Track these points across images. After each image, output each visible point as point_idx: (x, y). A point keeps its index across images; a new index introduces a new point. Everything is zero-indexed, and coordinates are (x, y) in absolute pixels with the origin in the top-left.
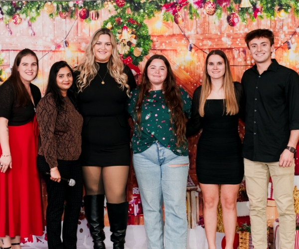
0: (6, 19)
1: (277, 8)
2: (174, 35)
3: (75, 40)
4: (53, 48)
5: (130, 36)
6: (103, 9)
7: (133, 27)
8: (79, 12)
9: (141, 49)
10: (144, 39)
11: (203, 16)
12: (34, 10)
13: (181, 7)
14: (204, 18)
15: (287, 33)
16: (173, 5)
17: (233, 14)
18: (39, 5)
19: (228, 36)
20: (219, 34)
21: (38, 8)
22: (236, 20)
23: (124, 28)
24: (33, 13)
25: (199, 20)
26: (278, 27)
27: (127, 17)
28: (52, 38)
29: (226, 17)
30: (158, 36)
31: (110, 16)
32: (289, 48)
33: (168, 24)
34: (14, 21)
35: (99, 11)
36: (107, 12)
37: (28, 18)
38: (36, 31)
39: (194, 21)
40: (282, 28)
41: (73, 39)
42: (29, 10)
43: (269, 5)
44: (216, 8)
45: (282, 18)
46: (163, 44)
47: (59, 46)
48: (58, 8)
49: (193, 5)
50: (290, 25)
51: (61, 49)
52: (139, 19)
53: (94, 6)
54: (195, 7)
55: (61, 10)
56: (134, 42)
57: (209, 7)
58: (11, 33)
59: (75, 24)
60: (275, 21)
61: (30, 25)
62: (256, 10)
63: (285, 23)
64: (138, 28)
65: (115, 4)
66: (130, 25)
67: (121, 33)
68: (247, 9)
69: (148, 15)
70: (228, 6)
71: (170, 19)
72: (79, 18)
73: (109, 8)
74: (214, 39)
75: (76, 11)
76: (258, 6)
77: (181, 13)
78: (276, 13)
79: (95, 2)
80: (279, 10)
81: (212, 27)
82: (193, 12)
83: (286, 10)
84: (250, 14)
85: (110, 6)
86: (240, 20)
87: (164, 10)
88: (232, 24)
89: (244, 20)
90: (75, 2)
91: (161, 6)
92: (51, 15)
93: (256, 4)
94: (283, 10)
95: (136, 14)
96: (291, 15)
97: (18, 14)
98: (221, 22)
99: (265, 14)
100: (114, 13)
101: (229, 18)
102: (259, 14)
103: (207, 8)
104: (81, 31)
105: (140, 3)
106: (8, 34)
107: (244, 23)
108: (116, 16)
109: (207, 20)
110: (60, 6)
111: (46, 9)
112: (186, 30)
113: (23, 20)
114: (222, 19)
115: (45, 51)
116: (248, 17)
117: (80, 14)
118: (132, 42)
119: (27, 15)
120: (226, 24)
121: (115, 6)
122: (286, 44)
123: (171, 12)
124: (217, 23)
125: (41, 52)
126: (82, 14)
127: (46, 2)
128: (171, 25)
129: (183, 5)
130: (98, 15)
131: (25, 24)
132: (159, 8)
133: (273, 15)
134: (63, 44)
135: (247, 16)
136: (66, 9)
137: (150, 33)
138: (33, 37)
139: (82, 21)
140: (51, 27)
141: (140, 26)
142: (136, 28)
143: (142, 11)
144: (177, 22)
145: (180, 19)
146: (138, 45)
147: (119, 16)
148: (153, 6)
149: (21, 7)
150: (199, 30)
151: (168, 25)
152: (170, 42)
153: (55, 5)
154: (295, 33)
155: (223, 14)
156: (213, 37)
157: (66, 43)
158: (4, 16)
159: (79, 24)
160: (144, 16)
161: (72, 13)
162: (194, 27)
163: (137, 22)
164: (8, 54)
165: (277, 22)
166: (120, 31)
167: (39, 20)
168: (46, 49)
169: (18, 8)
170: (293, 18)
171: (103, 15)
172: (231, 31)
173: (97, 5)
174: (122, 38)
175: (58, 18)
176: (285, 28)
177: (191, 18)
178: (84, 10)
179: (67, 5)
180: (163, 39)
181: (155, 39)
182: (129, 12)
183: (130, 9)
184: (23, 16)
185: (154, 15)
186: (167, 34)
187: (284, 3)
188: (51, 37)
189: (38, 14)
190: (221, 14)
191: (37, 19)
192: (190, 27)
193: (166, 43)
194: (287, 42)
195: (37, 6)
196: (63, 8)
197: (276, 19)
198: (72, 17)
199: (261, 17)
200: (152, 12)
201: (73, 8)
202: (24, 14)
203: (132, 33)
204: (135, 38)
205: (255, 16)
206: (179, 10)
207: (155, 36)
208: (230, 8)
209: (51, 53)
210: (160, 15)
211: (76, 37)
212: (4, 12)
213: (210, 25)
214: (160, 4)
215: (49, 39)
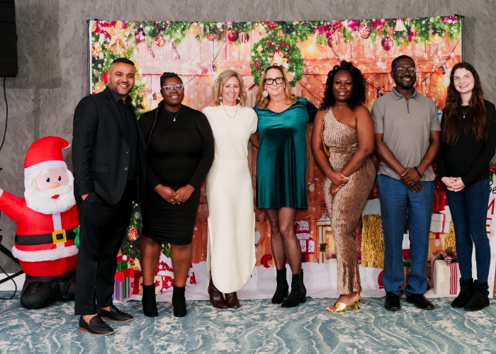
0: (147, 40)
1: (431, 31)
2: (327, 59)
3: (223, 64)
4: (200, 72)
5: (282, 60)
6: (253, 31)
7: (285, 50)
8: (227, 34)
9: (293, 74)
10: (297, 63)
11: (357, 39)
12: (179, 31)
13: (334, 30)
14: (359, 41)
15: (441, 57)
16: (327, 28)
17: (388, 38)
18: (185, 26)
19: (383, 60)
20: (374, 58)
21: (184, 29)
22: (390, 44)
23: (275, 51)
24: (178, 34)
25: (354, 43)
26: (432, 52)
27: (279, 39)
28: (199, 62)
29: (381, 40)
30: (312, 60)
31: (261, 38)
32: (444, 73)
33: (322, 47)
34: (157, 42)
35: (249, 32)
36: (258, 34)
37: (173, 40)
38: (181, 54)
39: (348, 45)
40: (436, 52)
41: (221, 63)
42: (173, 31)
43: (424, 29)
44: (370, 32)
45: (436, 43)
46: (317, 69)
47: (206, 71)
48: (205, 30)
49: (347, 27)
50: (445, 49)
51: (209, 73)
52: (291, 42)
53: (243, 27)
54: (349, 30)
55: (208, 31)
56: (286, 66)
57: (363, 30)
58: (154, 56)
59: (224, 47)
60: (429, 45)
61: (174, 48)
62: (410, 34)
63: (439, 48)
64: (290, 51)
65: (266, 26)
66: (282, 48)
67: (273, 57)
68: (401, 33)
69: (301, 37)
70: (383, 30)
71: (323, 42)
72: (228, 40)
73: (260, 30)
74: (369, 63)
75: (224, 33)
76: (413, 30)
77: (335, 36)
78: (431, 37)
79: (245, 23)
80: (434, 34)
81: (366, 50)
82: (347, 35)
83: (440, 34)
84: (404, 38)
85: (261, 28)
86: (395, 44)
87: (317, 32)
88: (387, 48)
89: (399, 44)
90: (224, 23)
91: (314, 28)
92: (198, 36)
93: (410, 28)
94: (437, 34)
95: (288, 36)
96: (445, 40)
97: (162, 36)
98: (376, 46)
99: (420, 38)
100: (265, 36)
101: (383, 42)
102: (413, 38)
103: (361, 31)
104: (230, 55)
105: (292, 25)
106: (150, 57)
107: (399, 48)
108: (267, 39)
109: (361, 43)
110: (207, 27)
111: (192, 30)
112: (340, 54)
113: (167, 42)
114: (376, 42)
115: (191, 76)
116: (403, 41)
117: (229, 36)
118: (284, 66)
119: (171, 37)
120: (380, 48)
121: (266, 28)
122: (441, 69)
123: (324, 34)
124: (372, 47)
125: (186, 77)
126: (231, 36)
127: (192, 23)
128: (325, 48)
129: (337, 28)
130: (248, 37)
131: (169, 46)
132: (312, 31)
133: (427, 38)
134: (210, 68)
135: (401, 40)
136: (214, 30)
137: (303, 57)
138: (178, 60)
139: (231, 44)
140: (198, 49)
141: (293, 49)
142: (288, 51)
143: (294, 33)
144: (330, 45)
145: (333, 43)
146: (291, 69)
147: (271, 39)
148: (306, 28)
149: (165, 28)
150: (353, 54)
151: (321, 49)
152: (324, 67)
153: (202, 26)
154: (449, 58)
155: (377, 37)
156: (368, 61)
157: (214, 67)
158: (146, 37)
159: (228, 47)
160: (296, 39)
161: (220, 35)
162: (349, 51)
163: (289, 45)
164: (150, 79)
165: (432, 47)
166: (271, 54)
167: (184, 42)
168: (191, 73)
169: (161, 29)
170: (447, 42)
171: (253, 37)
172: (386, 55)
173: (247, 26)
174: (274, 62)
175: (205, 40)
176: (440, 53)
177: (345, 42)
178: (233, 31)
179: (215, 26)
180: (317, 64)
181: (308, 63)
182: (281, 34)
183: (281, 31)
184: (167, 37)
185: (307, 38)
186: (320, 58)
187: (437, 27)
188: (197, 60)
189: (184, 35)
190: (375, 37)
191: (182, 41)
192: (344, 50)
193: (319, 67)
194: (442, 67)
195: (182, 27)
196: (210, 29)
197: (430, 43)
198: (220, 39)
199: (416, 41)
200: (305, 34)
201: (222, 30)
202: (168, 36)
203: (284, 57)
204: (287, 62)
205: (410, 40)
206: (333, 33)
207: (308, 60)
208: (385, 31)
209: (197, 78)
210: (313, 38)
211: (224, 61)
212: (146, 33)
213: (365, 49)
214: (313, 26)
215: (195, 63)
